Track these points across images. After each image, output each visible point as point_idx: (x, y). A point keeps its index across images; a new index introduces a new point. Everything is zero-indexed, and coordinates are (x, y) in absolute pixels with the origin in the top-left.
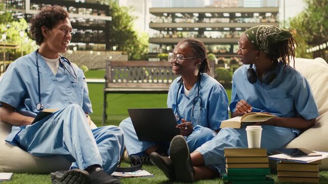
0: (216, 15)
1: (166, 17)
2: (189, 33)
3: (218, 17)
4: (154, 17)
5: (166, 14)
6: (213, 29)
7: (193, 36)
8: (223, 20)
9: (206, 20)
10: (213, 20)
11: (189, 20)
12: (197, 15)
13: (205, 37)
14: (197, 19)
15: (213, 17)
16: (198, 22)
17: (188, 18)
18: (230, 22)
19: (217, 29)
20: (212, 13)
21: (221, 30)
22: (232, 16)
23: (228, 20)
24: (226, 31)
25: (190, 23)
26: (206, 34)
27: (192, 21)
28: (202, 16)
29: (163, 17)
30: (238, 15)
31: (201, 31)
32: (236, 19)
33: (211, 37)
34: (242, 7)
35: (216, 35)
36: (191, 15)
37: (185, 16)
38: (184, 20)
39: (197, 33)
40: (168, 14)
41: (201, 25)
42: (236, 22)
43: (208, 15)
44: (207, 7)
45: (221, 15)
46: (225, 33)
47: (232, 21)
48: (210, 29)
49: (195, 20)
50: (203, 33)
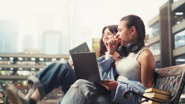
0: (26, 59)
2: (7, 72)
3: (27, 61)
6: (24, 69)
7: (9, 74)
8: (31, 63)
9: (18, 63)
10: (24, 63)
11: (6, 62)
12: (12, 59)
13: (18, 75)
14: (12, 62)
15: (24, 60)
16: (13, 64)
17: (6, 60)
18: (36, 64)
19: (27, 69)
20: (24, 58)
21: (29, 70)
22: (37, 60)
23: (34, 63)
24: (33, 71)
25: (7, 64)
26: (19, 72)
27: (9, 63)
28: (16, 60)
30: (41, 59)
31: (15, 70)
32: (40, 63)
33: (22, 75)
34: (44, 54)
35: (25, 73)
36: (8, 59)
37: (4, 59)
38: (3, 62)
39: (12, 72)
41: (15, 66)
42: (39, 64)
43: (20, 59)
44: (20, 53)
45: (29, 59)
46: (32, 72)
47: (37, 64)
48: (21, 69)
49: (11, 62)
50: (16, 72)
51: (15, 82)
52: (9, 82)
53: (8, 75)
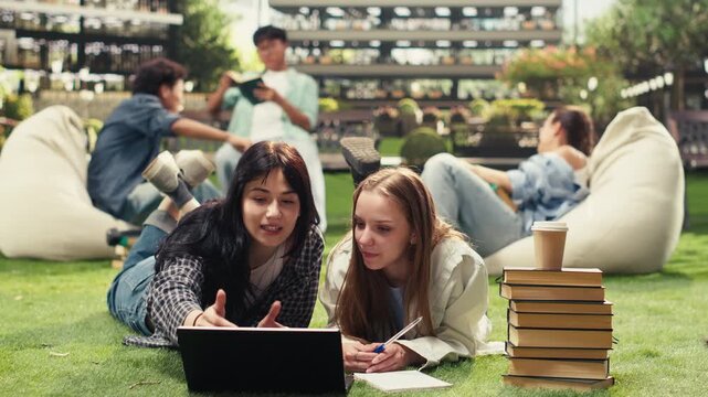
0: (421, 12)
1: (307, 16)
2: (360, 52)
3: (424, 17)
4: (279, 15)
5: (305, 10)
6: (414, 45)
7: (367, 60)
8: (435, 24)
9: (396, 23)
10: (412, 24)
11: (358, 23)
12: (375, 12)
13: (395, 62)
14: (377, 22)
15: (414, 15)
16: (379, 27)
17: (356, 18)
18: (451, 28)
19: (422, 44)
20: (412, 9)
21: (431, 45)
22: (456, 15)
23: (446, 24)
24: (442, 48)
25: (361, 30)
26: (397, 54)
27: (366, 25)
28: (387, 15)
29: (300, 17)
30: (469, 12)
31: (386, 47)
32: (465, 22)
33: (408, 63)
35: (419, 57)
36: (363, 11)
37: (350, 14)
38: (347, 23)
39: (376, 53)
40: (312, 9)
41: (386, 35)
42: (464, 28)
43: (402, 11)
45: (430, 13)
46: (440, 53)
47: (456, 26)
48: (406, 44)
49: (372, 23)
50: (389, 53)
51: (385, 84)
52: (366, 87)
53: (363, 65)
